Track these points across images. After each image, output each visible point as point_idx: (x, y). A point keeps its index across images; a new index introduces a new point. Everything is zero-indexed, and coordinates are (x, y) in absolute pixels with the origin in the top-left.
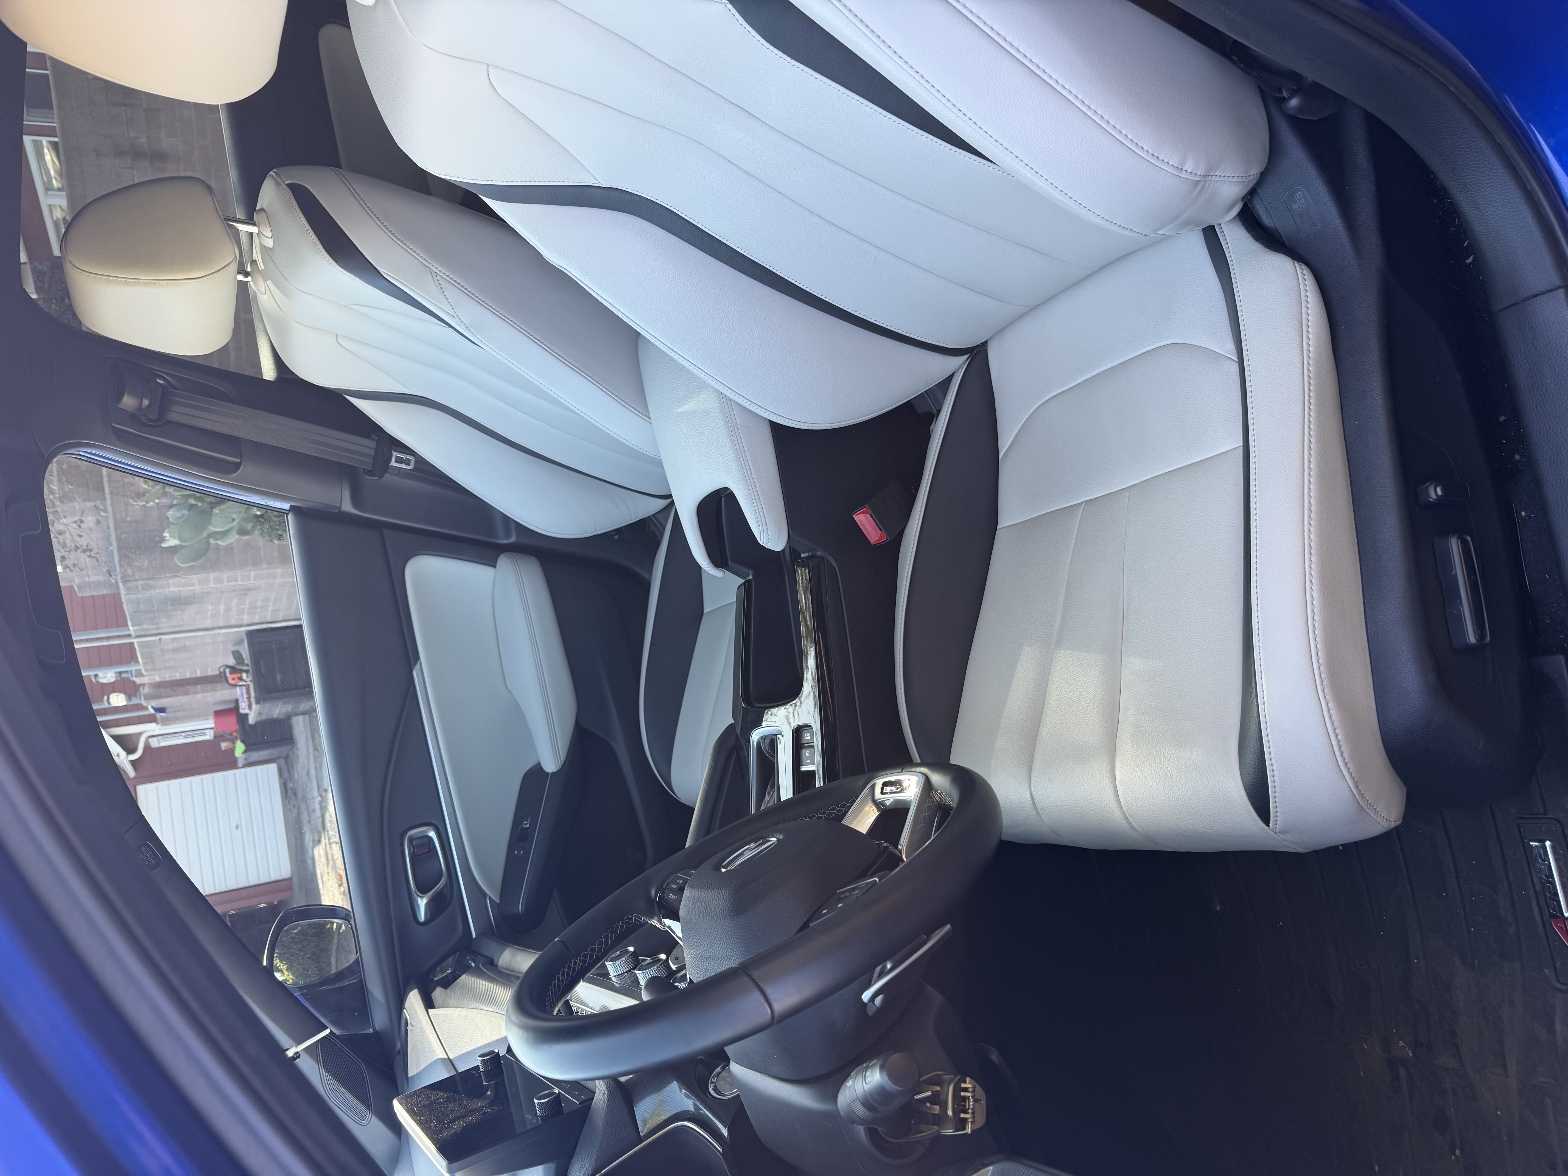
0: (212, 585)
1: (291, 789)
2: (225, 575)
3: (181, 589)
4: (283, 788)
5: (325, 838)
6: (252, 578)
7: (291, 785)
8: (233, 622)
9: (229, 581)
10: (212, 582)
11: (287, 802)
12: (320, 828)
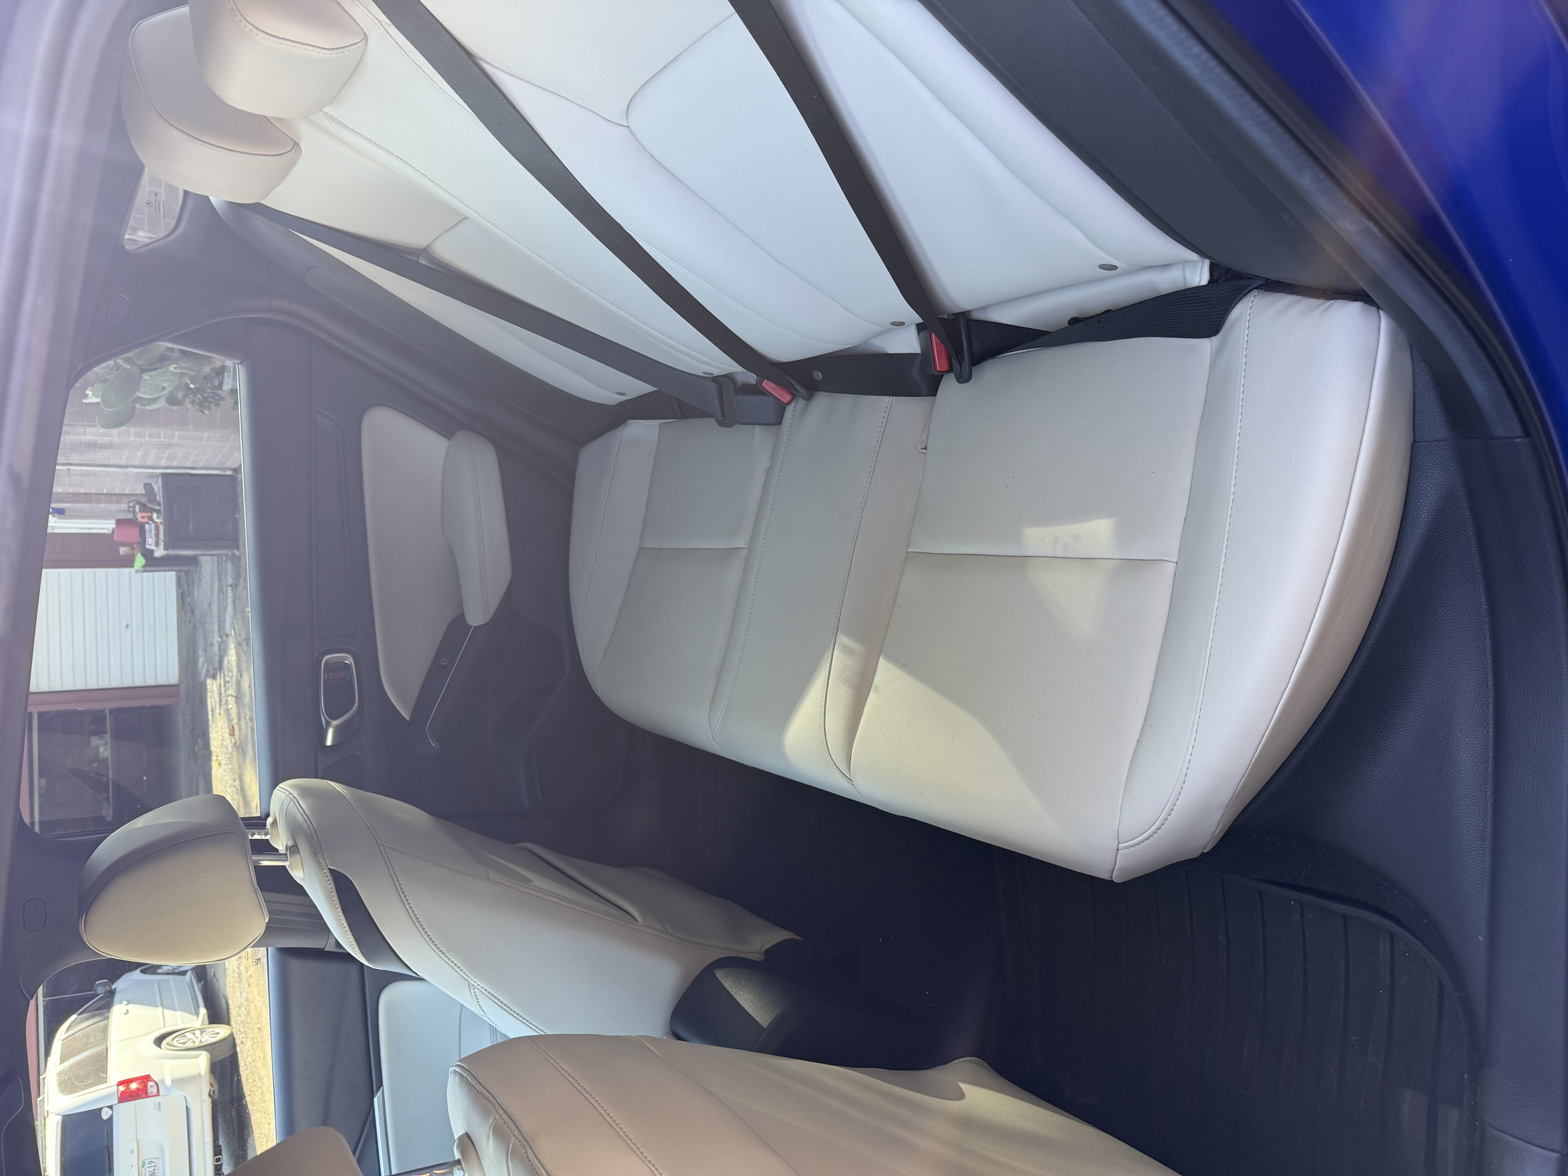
0: (132, 438)
1: (189, 603)
2: (147, 431)
3: (98, 438)
4: (180, 599)
5: (220, 679)
6: (176, 437)
7: (189, 600)
8: (149, 463)
9: (150, 436)
10: (132, 436)
11: (183, 614)
12: (217, 665)
